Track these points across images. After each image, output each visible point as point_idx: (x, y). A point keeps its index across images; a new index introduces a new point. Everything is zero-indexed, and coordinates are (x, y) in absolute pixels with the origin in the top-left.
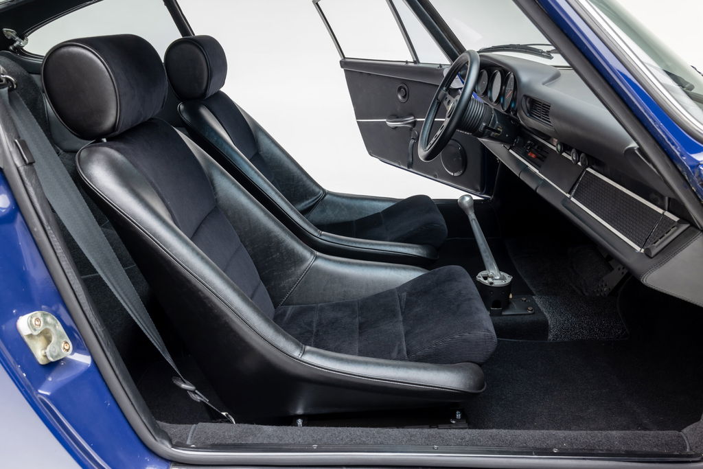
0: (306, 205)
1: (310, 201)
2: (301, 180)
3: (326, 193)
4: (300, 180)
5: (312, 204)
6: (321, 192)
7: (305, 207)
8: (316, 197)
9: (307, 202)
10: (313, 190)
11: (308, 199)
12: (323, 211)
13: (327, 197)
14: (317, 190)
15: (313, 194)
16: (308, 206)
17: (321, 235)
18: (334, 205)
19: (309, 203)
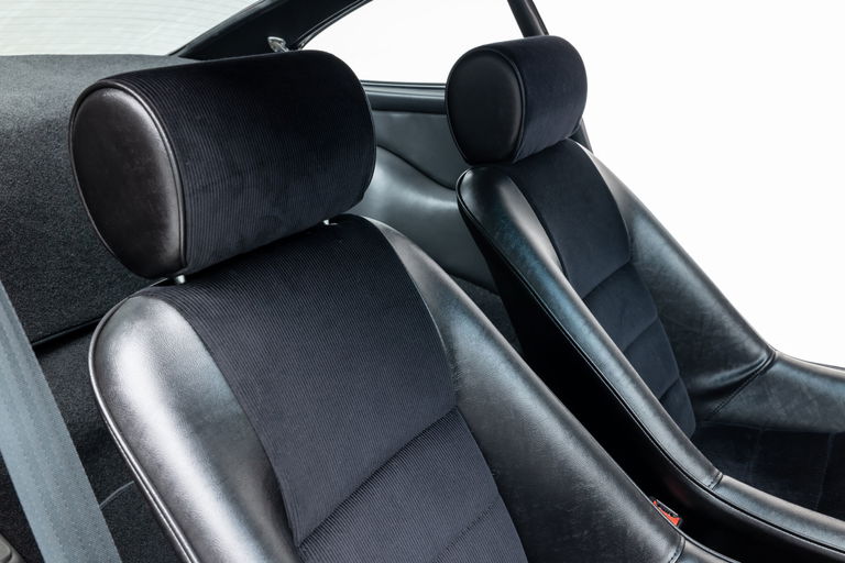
0: (722, 380)
1: (734, 371)
2: (720, 326)
3: (774, 358)
4: (715, 326)
5: (737, 379)
6: (764, 355)
7: (721, 384)
8: (748, 366)
9: (727, 373)
10: (744, 350)
11: (730, 368)
12: (762, 398)
13: (777, 368)
14: (755, 349)
15: (743, 357)
16: (727, 382)
17: (719, 484)
18: (788, 388)
19: (731, 377)
